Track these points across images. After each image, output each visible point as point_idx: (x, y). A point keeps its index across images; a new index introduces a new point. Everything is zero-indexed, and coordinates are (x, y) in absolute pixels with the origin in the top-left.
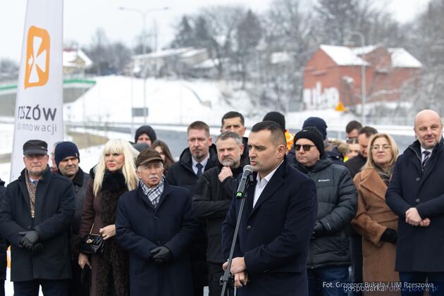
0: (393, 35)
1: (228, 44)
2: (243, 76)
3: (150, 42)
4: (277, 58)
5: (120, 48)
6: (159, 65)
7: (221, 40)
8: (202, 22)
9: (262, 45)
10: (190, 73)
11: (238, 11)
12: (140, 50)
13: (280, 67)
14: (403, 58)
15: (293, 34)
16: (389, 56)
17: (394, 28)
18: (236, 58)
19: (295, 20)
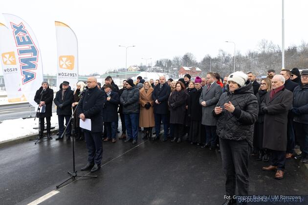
0: (196, 65)
1: (165, 66)
2: (168, 72)
3: (151, 66)
4: (174, 69)
5: (145, 66)
6: (152, 69)
7: (164, 65)
8: (161, 62)
9: (172, 66)
10: (158, 71)
11: (167, 60)
12: (149, 67)
13: (175, 70)
14: (198, 69)
15: (177, 64)
16: (195, 69)
17: (197, 63)
18: (167, 69)
19: (178, 61)
